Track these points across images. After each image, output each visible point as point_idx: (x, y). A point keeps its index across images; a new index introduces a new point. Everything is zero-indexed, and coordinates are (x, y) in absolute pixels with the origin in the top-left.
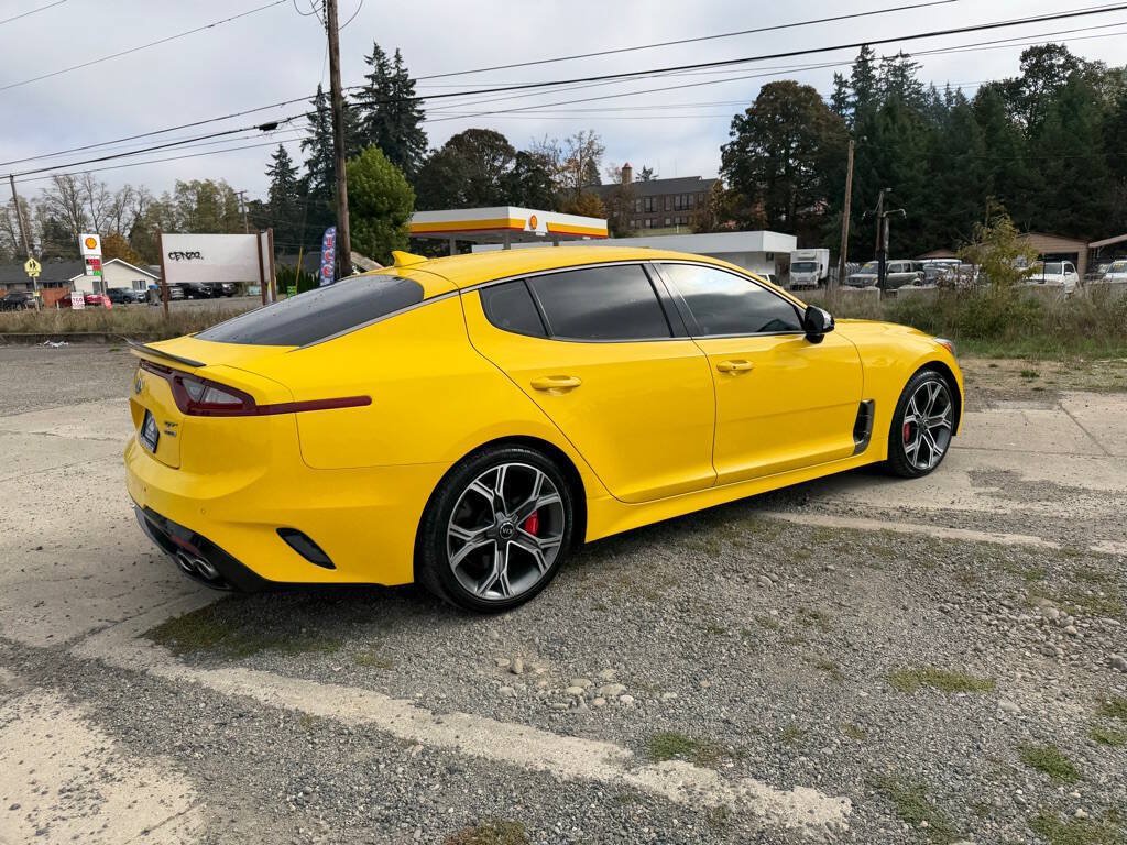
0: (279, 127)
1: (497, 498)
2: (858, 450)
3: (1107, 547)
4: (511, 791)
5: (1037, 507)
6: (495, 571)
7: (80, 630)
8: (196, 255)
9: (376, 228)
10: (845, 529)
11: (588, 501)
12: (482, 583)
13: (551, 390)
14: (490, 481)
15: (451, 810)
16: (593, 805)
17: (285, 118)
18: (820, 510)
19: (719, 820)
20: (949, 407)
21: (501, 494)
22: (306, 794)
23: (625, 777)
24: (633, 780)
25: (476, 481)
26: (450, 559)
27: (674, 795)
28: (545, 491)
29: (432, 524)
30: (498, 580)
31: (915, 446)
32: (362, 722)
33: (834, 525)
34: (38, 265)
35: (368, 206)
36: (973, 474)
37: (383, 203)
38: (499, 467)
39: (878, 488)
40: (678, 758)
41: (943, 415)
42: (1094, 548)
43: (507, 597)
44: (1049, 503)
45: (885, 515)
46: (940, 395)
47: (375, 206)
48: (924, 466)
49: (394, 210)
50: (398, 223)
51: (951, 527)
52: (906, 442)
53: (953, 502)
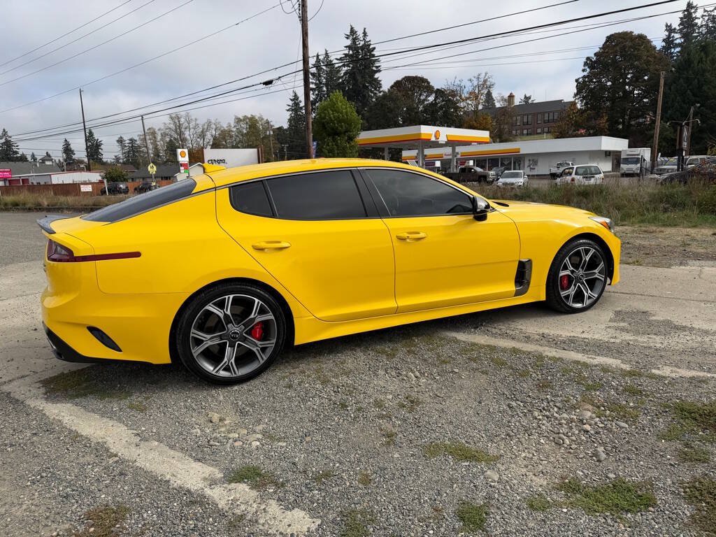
0: (274, 82)
1: (225, 315)
2: (518, 293)
3: (666, 371)
4: (142, 489)
5: (643, 339)
6: (226, 359)
7: (17, 375)
8: (222, 161)
9: (337, 142)
10: (488, 346)
11: (294, 319)
12: (217, 366)
13: (266, 250)
14: (221, 305)
15: (103, 496)
16: (175, 504)
17: (277, 77)
18: (486, 333)
19: (235, 522)
20: (602, 265)
21: (228, 313)
22: (42, 477)
23: (206, 490)
24: (208, 492)
25: (210, 304)
26: (193, 351)
27: (222, 504)
28: (262, 311)
29: (180, 329)
30: (228, 365)
31: (572, 291)
32: (100, 441)
33: (483, 343)
34: (155, 167)
35: (333, 129)
36: (618, 313)
37: (342, 127)
38: (227, 297)
39: (539, 319)
40: (245, 482)
41: (596, 271)
42: (653, 371)
43: (234, 375)
44: (655, 337)
45: (528, 339)
46: (594, 256)
47: (337, 128)
48: (579, 305)
49: (347, 132)
50: (351, 139)
51: (564, 349)
52: (563, 289)
53: (583, 332)
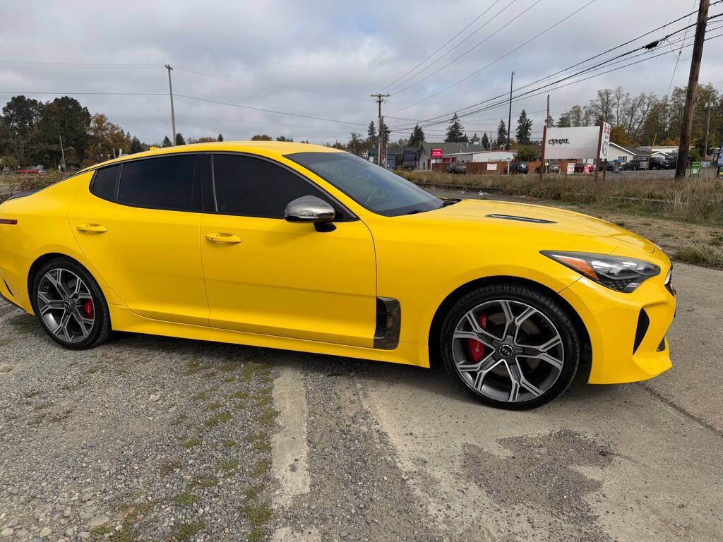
0: (659, 43)
1: (58, 285)
2: (378, 344)
6: (61, 325)
8: (565, 141)
11: (108, 305)
13: (87, 232)
17: (664, 37)
26: (40, 309)
30: (63, 330)
38: (58, 269)
41: (540, 348)
43: (67, 341)
52: (470, 359)
53: (411, 434)
